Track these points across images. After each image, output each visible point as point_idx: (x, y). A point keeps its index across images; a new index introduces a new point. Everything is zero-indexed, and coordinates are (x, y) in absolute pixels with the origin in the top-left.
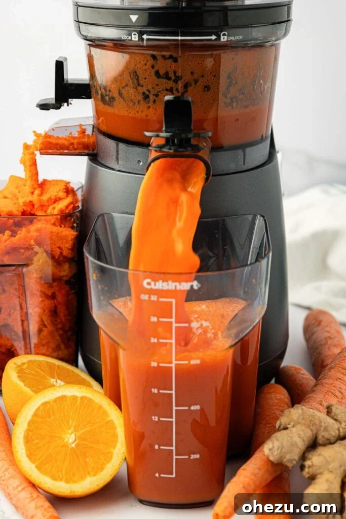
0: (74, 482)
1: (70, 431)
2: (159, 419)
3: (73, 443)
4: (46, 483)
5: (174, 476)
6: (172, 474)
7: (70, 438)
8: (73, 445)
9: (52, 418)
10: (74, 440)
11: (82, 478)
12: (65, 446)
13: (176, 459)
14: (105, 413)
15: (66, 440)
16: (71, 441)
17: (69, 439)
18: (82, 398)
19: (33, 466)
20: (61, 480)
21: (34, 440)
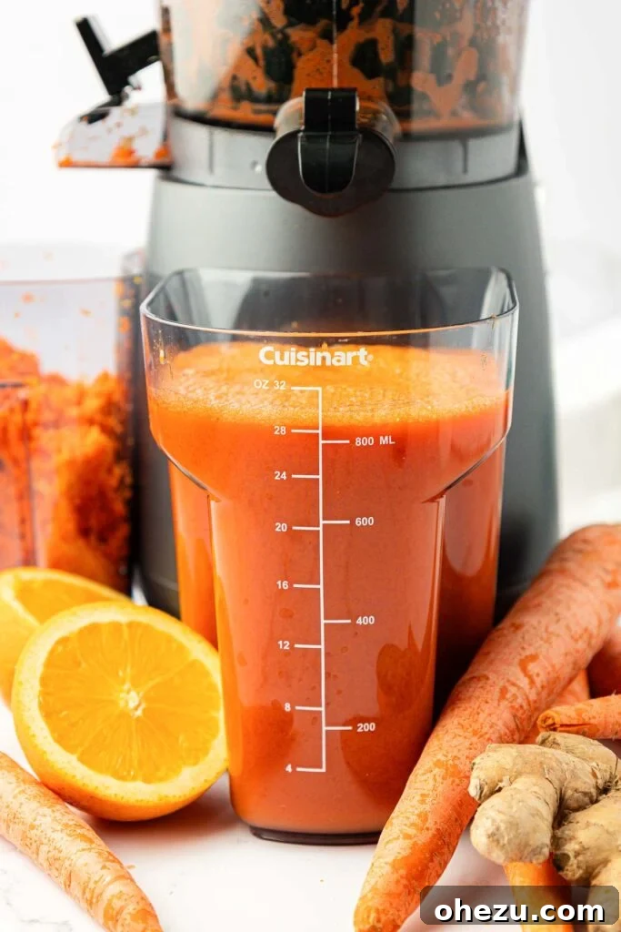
0: (161, 780)
1: (126, 687)
2: (291, 646)
3: (136, 708)
4: (107, 788)
5: (323, 770)
6: (320, 767)
7: (131, 700)
8: (139, 713)
9: (84, 665)
10: (137, 703)
11: (174, 770)
12: (124, 715)
13: (327, 731)
14: (181, 649)
15: (122, 704)
16: (132, 705)
17: (127, 702)
18: (131, 625)
19: (73, 758)
20: (134, 778)
21: (61, 711)
